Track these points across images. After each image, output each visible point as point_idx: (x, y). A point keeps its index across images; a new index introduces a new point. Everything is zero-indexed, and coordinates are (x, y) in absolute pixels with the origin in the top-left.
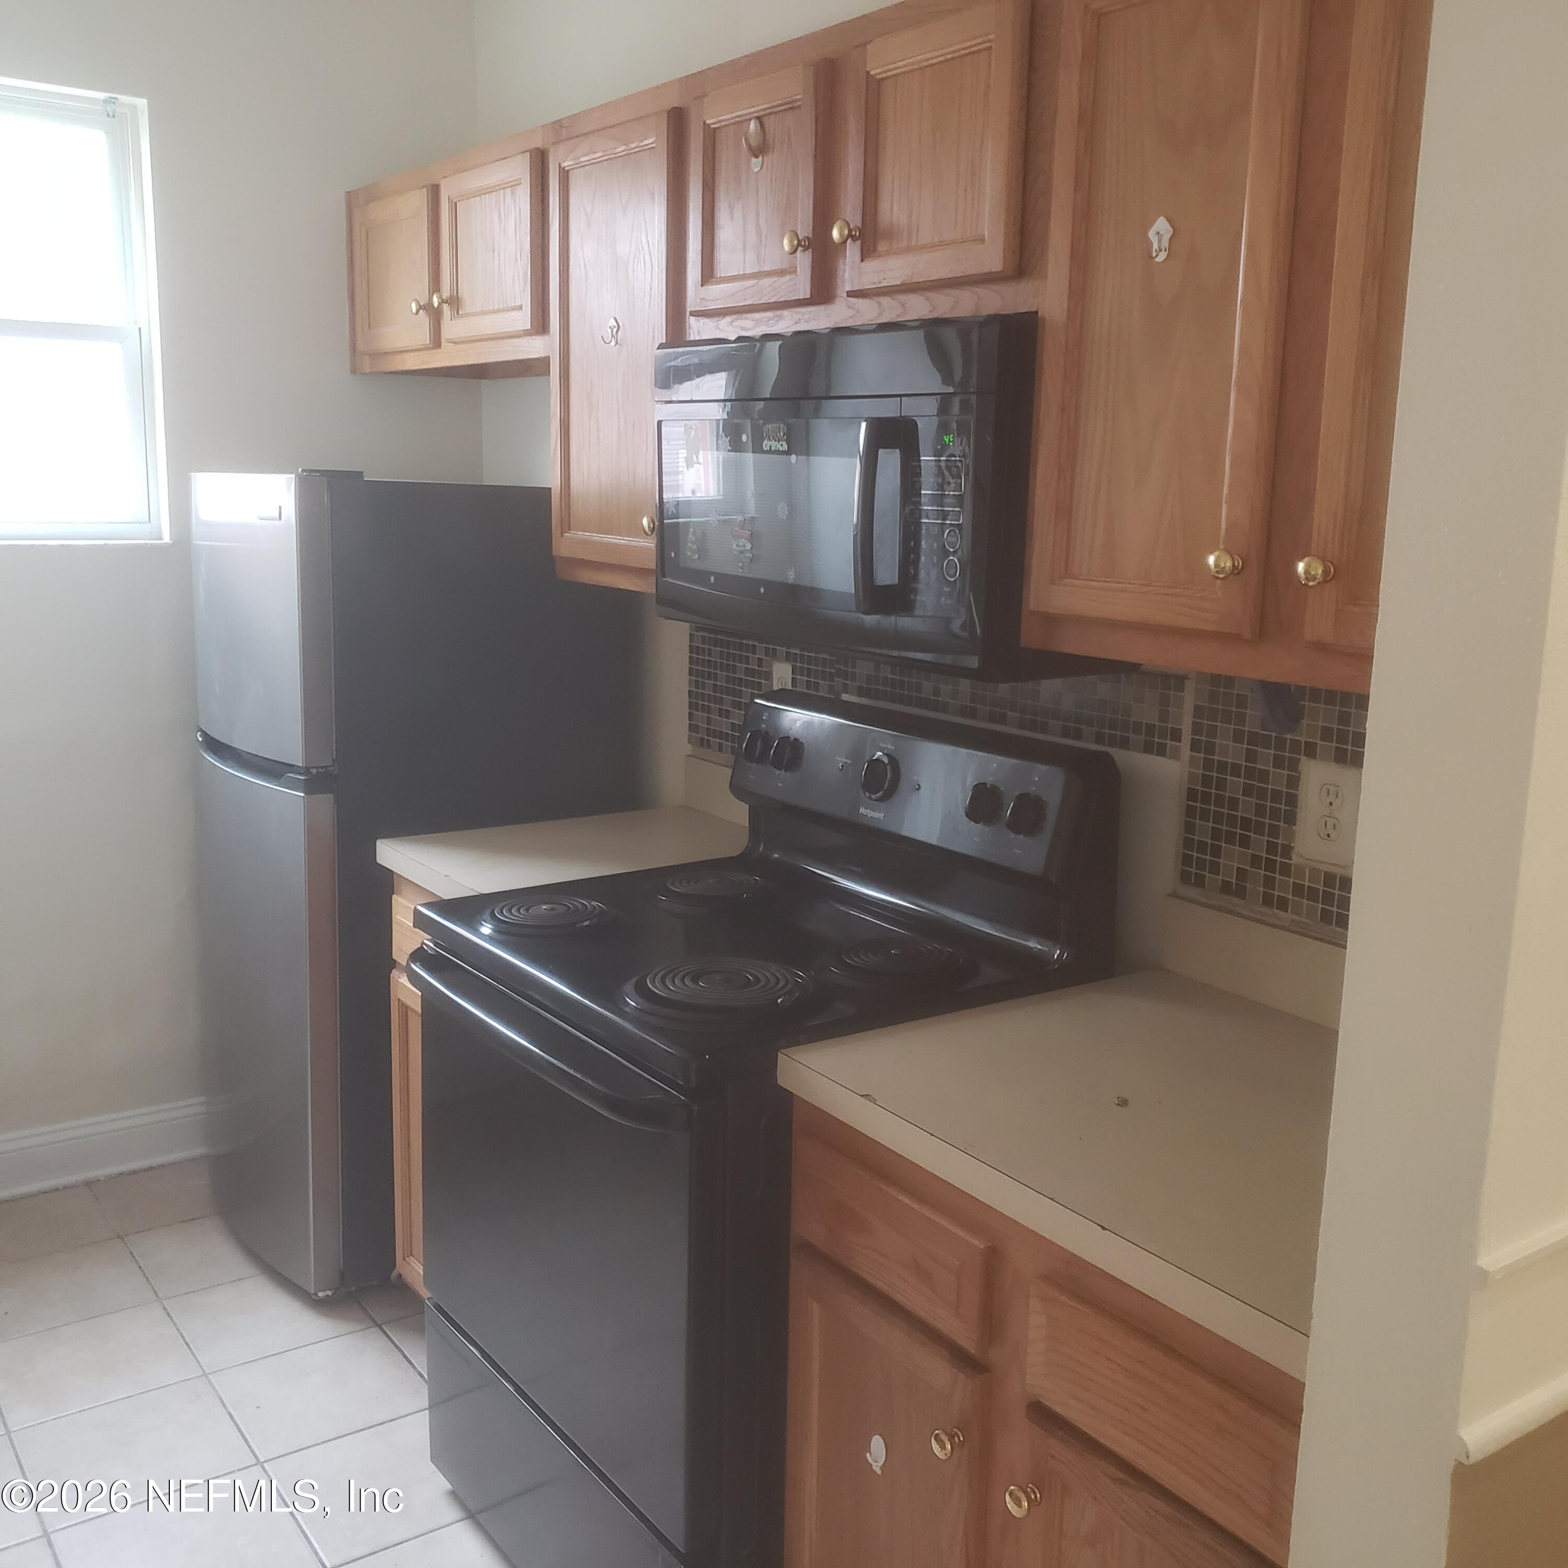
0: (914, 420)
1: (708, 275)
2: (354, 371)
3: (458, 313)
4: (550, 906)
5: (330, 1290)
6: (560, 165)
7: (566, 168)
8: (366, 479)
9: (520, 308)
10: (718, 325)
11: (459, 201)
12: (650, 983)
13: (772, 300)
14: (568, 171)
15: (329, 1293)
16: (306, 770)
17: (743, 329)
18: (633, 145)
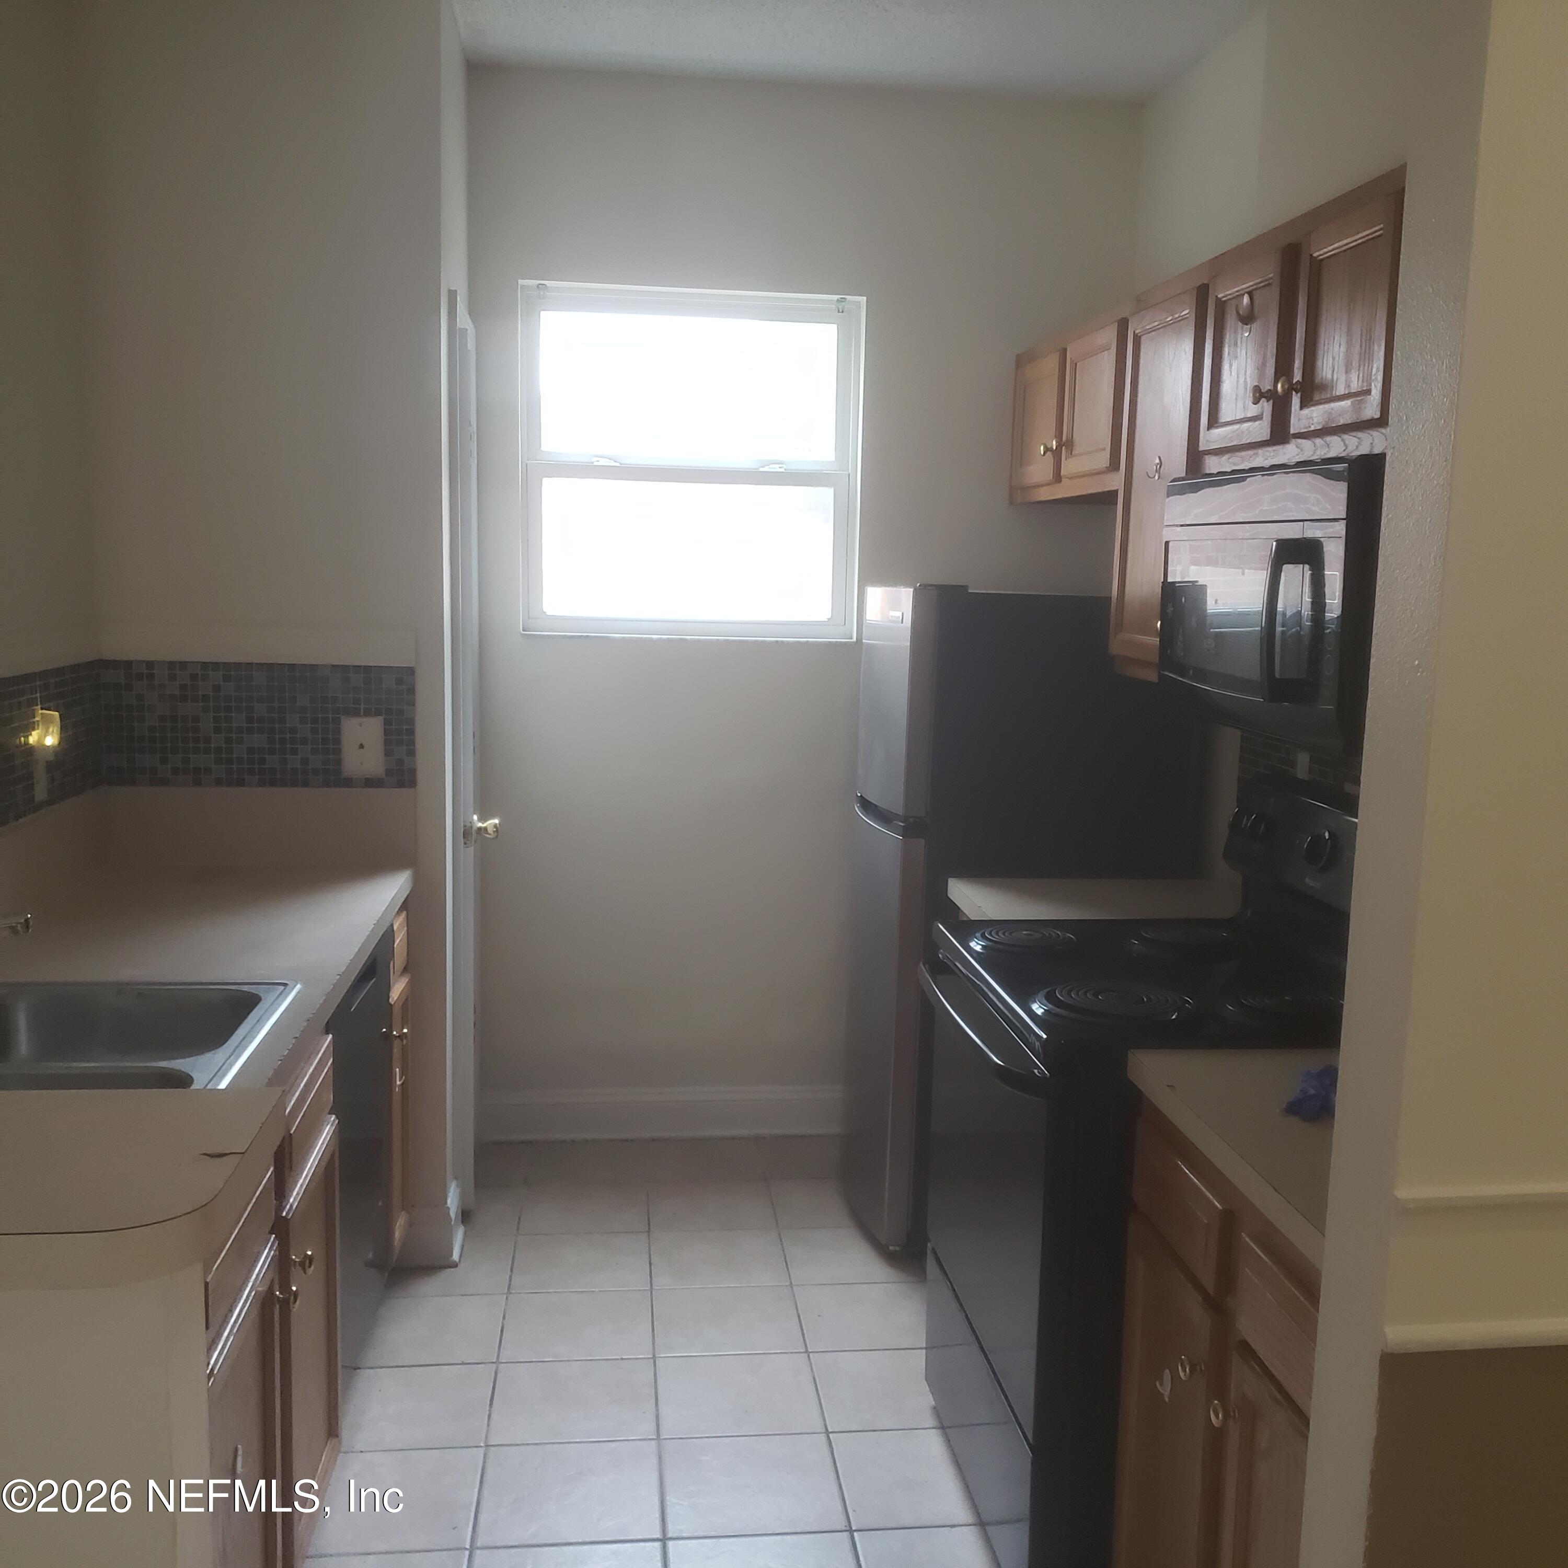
0: (1319, 540)
1: (1213, 422)
2: (1011, 502)
3: (1071, 454)
4: (1028, 932)
5: (899, 1246)
6: (1134, 332)
7: (1139, 335)
8: (970, 591)
9: (1104, 449)
10: (1220, 462)
11: (1079, 362)
12: (1058, 992)
13: (1248, 441)
14: (1140, 337)
15: (897, 1248)
16: (905, 819)
17: (1235, 464)
18: (1177, 316)
